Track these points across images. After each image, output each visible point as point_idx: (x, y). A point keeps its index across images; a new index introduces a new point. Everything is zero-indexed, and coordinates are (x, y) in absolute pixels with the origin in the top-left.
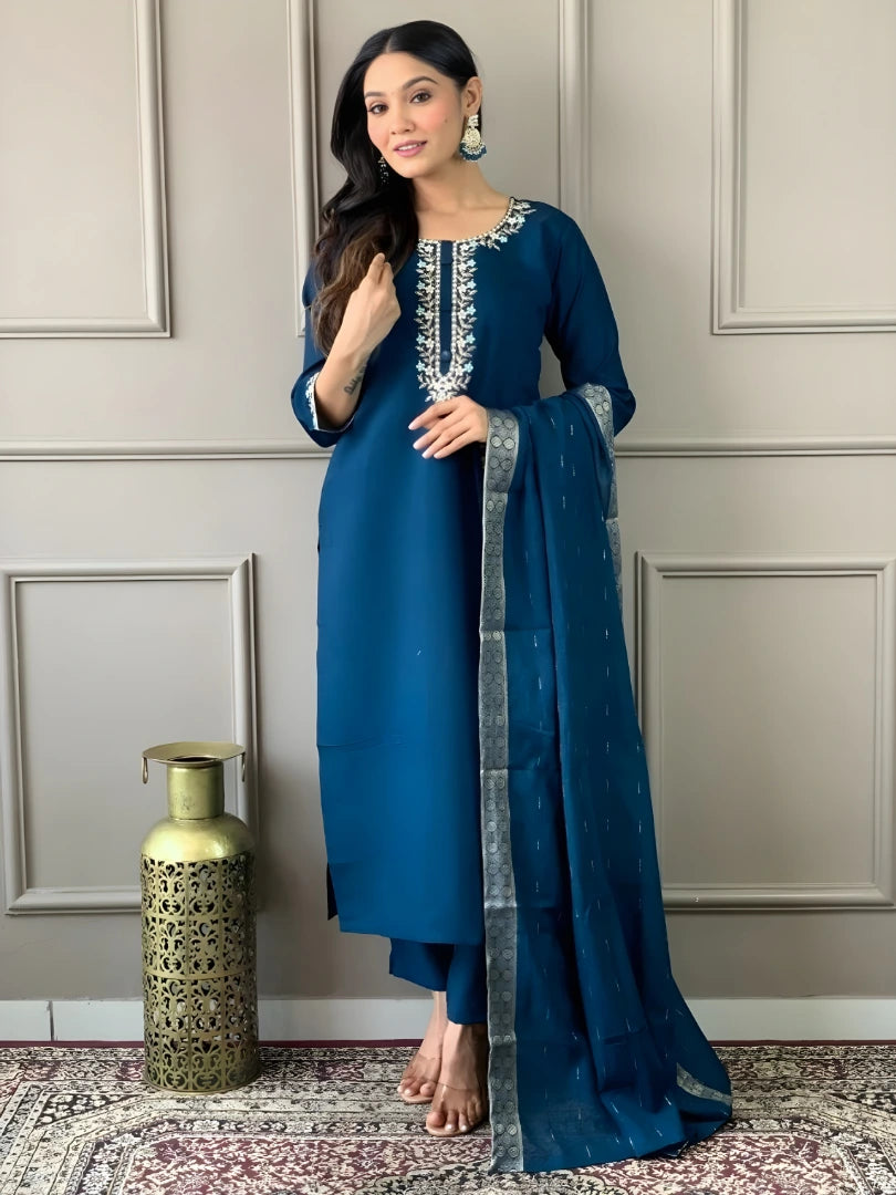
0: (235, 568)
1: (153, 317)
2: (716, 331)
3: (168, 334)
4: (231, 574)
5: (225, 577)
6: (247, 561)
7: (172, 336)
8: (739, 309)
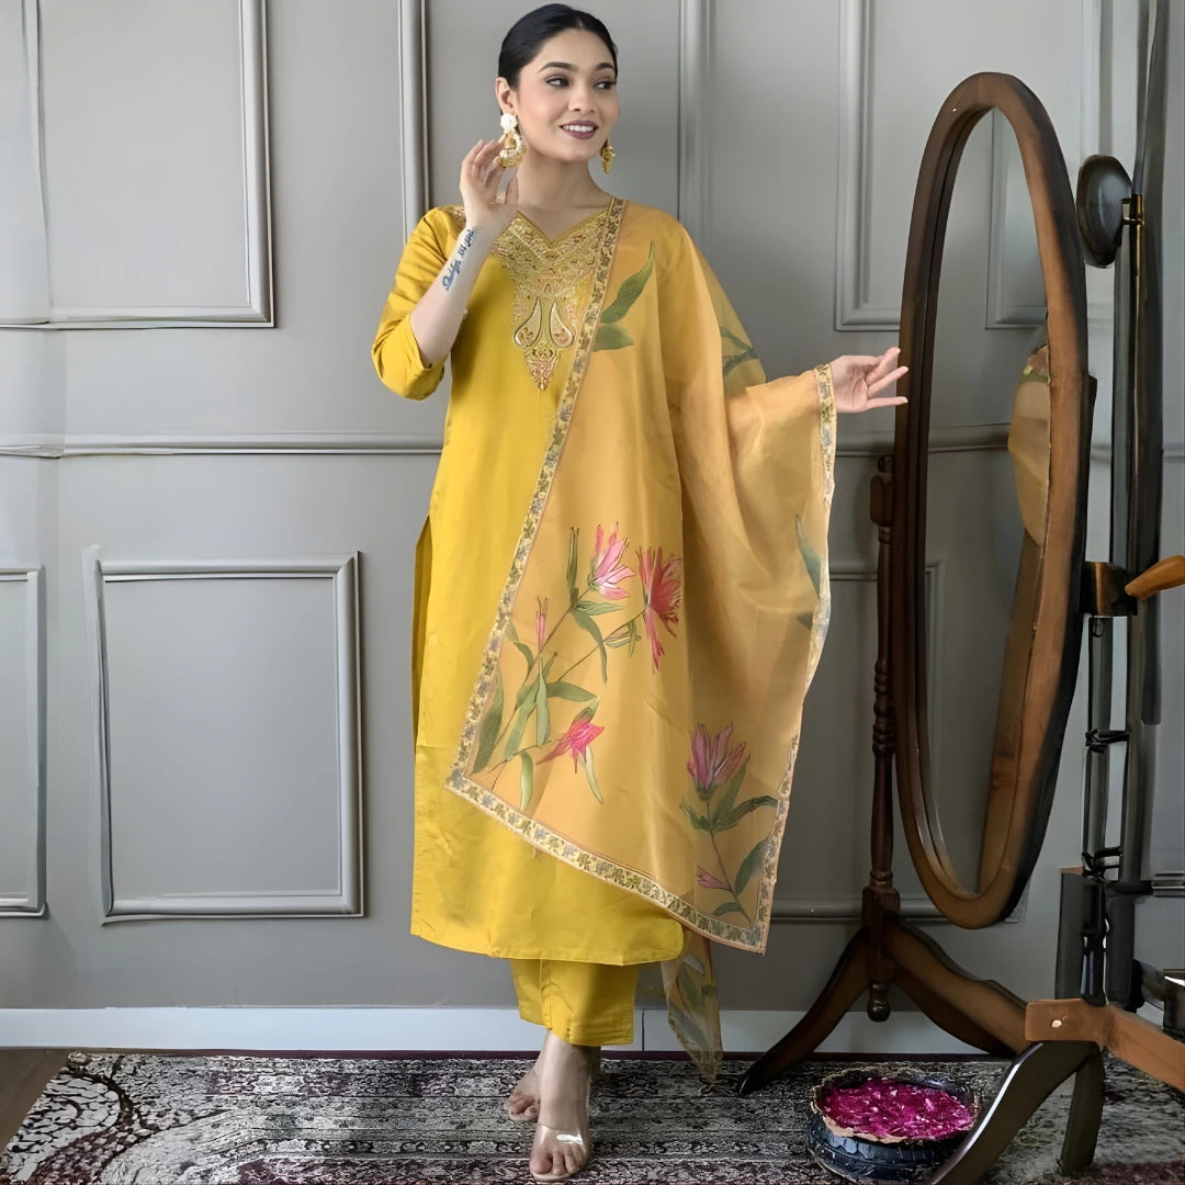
0: (340, 567)
1: (256, 308)
2: (839, 327)
3: (272, 324)
4: (336, 572)
5: (328, 575)
6: (353, 559)
7: (275, 326)
8: (862, 305)
